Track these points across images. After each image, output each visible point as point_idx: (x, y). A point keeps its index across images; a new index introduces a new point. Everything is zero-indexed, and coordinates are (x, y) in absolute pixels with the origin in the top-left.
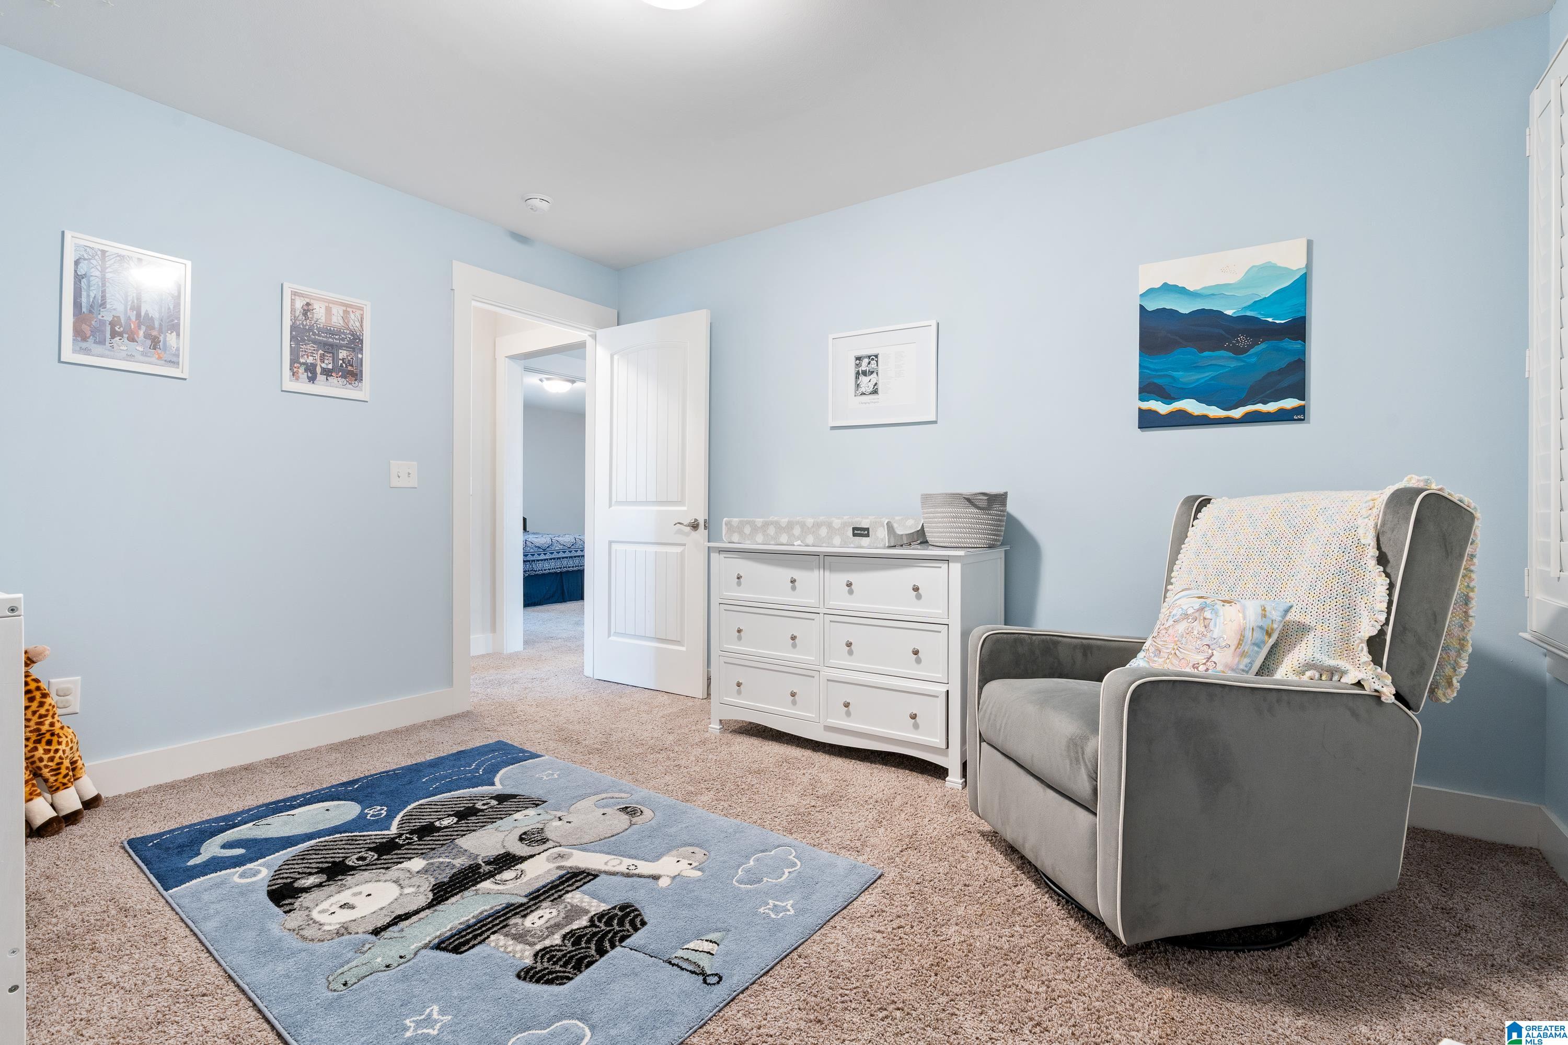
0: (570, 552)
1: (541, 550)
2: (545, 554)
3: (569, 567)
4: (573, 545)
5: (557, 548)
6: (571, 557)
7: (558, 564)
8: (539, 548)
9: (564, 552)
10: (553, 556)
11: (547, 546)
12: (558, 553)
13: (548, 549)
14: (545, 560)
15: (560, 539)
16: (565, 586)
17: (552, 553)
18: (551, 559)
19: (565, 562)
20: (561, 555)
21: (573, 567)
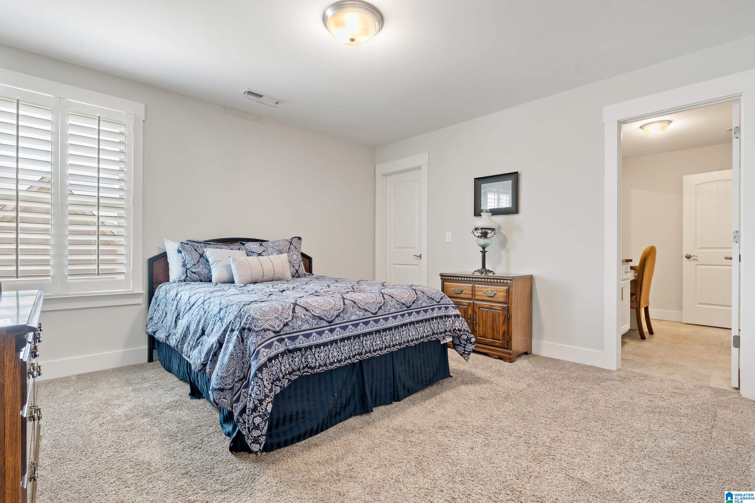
0: (377, 321)
1: (325, 324)
2: (331, 331)
3: (375, 351)
4: (380, 308)
5: (353, 318)
6: (378, 331)
7: (356, 346)
8: (321, 319)
9: (366, 323)
10: (347, 334)
11: (336, 313)
12: (356, 325)
13: (337, 321)
14: (331, 342)
15: (356, 296)
16: (366, 386)
17: (344, 328)
18: (342, 340)
19: (368, 343)
20: (362, 329)
21: (381, 349)
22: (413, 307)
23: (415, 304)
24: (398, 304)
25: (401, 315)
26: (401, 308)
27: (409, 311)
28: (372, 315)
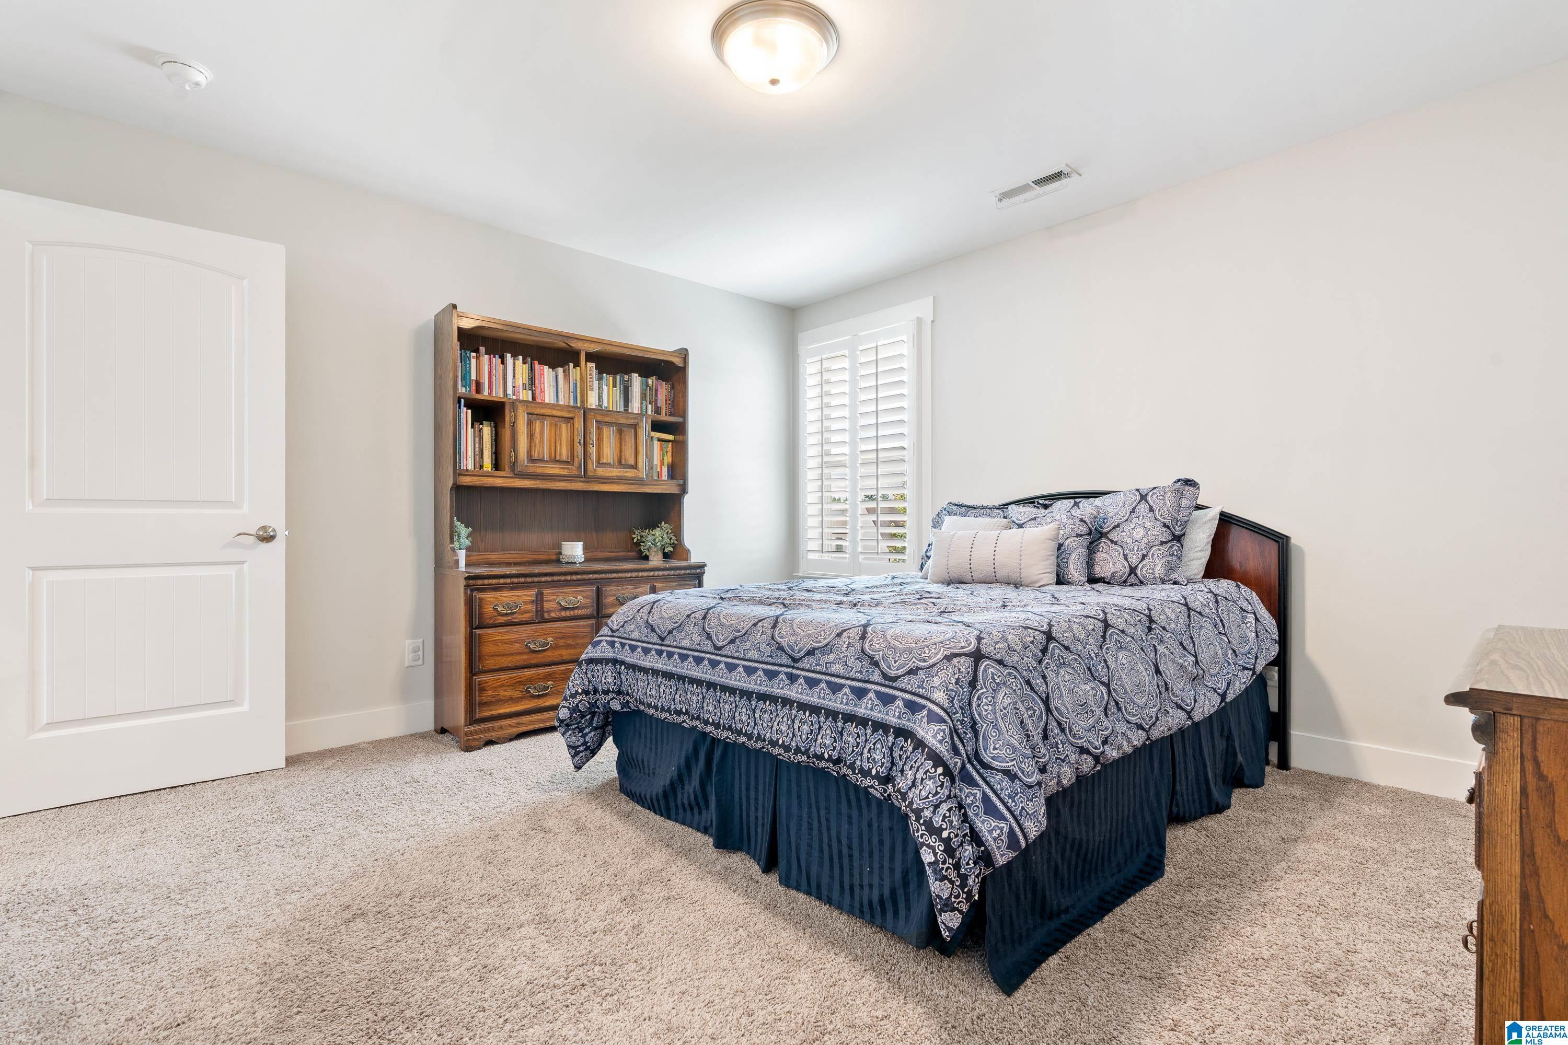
22: (804, 664)
23: (811, 659)
24: (768, 645)
25: (766, 672)
26: (771, 656)
27: (794, 671)
28: (712, 650)
